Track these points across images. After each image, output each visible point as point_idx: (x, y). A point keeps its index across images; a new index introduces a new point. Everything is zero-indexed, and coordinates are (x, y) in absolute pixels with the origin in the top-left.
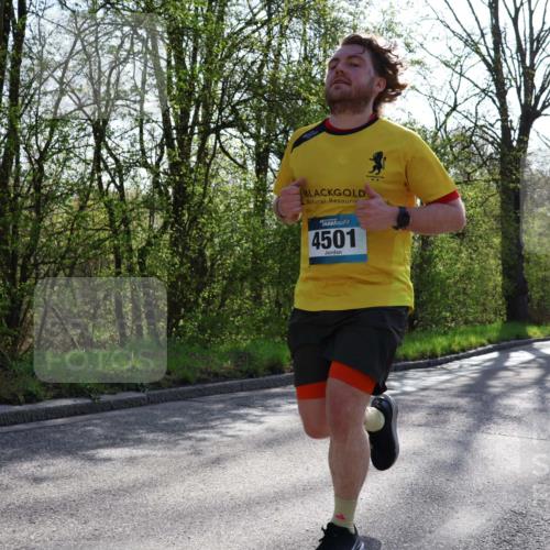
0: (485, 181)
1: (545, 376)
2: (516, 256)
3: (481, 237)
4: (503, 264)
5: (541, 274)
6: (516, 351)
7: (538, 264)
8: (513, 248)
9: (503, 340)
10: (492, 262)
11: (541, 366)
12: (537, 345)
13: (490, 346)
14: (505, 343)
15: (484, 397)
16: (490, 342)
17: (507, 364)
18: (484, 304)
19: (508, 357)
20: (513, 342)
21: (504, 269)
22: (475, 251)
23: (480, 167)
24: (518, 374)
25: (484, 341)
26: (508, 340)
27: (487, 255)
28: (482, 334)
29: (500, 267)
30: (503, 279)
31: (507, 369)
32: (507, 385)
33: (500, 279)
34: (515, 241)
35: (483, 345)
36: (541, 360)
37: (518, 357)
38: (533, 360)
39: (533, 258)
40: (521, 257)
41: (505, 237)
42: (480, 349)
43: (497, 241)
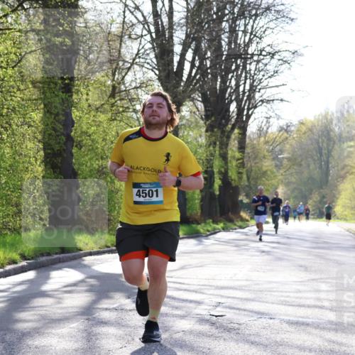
0: (20, 31)
1: (95, 302)
2: (64, 138)
3: (14, 110)
4: (44, 149)
5: (96, 164)
6: (60, 269)
7: (93, 149)
8: (59, 127)
9: (42, 255)
10: (30, 145)
11: (91, 289)
12: (88, 260)
13: (24, 263)
14: (44, 259)
15: (8, 337)
16: (24, 257)
17: (46, 288)
18: (18, 205)
19: (48, 278)
20: (56, 256)
21: (46, 156)
22: (6, 129)
23: (14, 11)
24: (59, 300)
25: (16, 256)
26: (49, 254)
27: (24, 135)
28: (13, 246)
29: (42, 153)
30: (45, 170)
31: (44, 294)
32: (43, 318)
33: (40, 169)
34: (62, 118)
35: (14, 262)
36: (93, 281)
37: (62, 277)
38: (82, 281)
39: (87, 141)
40: (70, 139)
41: (48, 110)
42: (8, 268)
43: (37, 116)
